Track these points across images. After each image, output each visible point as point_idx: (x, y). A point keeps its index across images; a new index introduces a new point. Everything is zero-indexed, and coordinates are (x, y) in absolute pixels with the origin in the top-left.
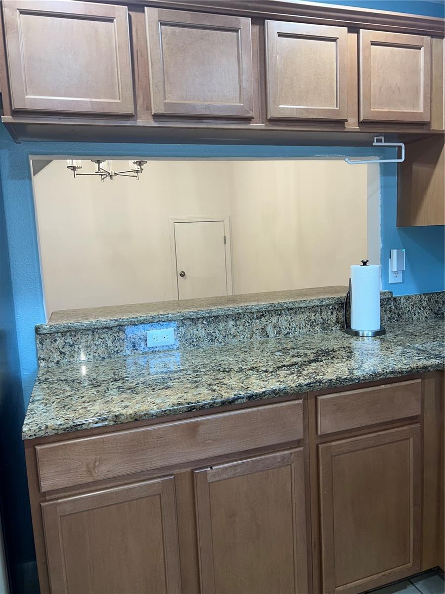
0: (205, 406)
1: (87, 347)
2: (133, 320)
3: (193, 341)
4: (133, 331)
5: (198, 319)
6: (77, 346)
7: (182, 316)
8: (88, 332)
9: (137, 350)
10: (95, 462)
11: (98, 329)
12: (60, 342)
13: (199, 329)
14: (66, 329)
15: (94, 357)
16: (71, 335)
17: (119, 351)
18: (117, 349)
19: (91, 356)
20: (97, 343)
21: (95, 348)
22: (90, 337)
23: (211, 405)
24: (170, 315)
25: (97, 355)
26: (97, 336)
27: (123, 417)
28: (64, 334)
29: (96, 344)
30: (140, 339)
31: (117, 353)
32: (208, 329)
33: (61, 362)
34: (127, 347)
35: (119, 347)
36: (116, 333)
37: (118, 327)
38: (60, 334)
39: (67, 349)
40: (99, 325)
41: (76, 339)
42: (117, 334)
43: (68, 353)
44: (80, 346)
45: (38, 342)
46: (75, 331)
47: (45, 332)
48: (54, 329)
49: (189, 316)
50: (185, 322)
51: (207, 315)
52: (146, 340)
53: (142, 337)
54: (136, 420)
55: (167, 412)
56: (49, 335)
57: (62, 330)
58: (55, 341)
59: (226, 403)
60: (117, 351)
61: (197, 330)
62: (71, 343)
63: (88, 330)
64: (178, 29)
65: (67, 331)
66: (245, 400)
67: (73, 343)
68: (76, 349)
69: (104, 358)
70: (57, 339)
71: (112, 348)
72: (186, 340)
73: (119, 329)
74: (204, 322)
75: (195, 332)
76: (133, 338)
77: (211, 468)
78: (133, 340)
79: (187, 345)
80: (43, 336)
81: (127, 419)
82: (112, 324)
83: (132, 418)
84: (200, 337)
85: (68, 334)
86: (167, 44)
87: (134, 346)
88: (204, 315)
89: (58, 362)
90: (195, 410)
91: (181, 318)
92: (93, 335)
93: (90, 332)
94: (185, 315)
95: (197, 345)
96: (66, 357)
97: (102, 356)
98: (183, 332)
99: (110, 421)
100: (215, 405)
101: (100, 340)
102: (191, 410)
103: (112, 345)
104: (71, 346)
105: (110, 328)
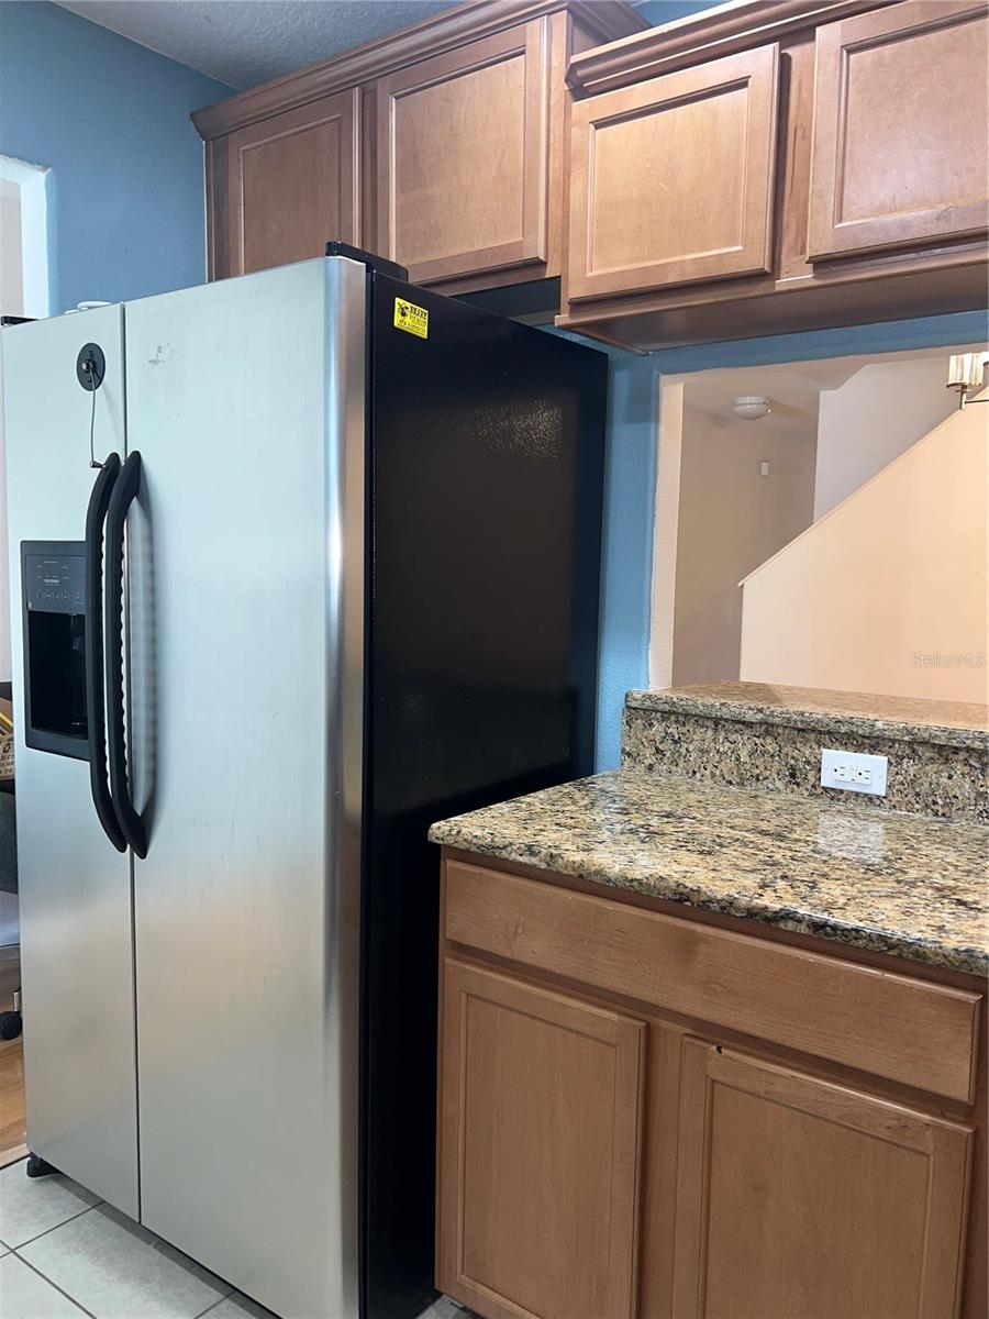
0: (711, 905)
1: (702, 751)
2: (795, 717)
3: (935, 803)
4: (795, 743)
5: (956, 750)
6: (685, 745)
7: (909, 732)
8: (708, 723)
9: (798, 784)
10: (518, 926)
11: (726, 720)
12: (658, 728)
13: (955, 777)
14: (667, 707)
15: (713, 775)
16: (677, 722)
17: (761, 778)
18: (758, 772)
19: (708, 772)
20: (721, 750)
21: (717, 758)
22: (710, 733)
23: (723, 908)
24: (879, 725)
25: (718, 772)
26: (723, 734)
27: (560, 861)
28: (666, 715)
29: (718, 751)
30: (808, 763)
31: (758, 780)
32: (981, 782)
33: (657, 767)
34: (778, 774)
35: (762, 768)
36: (759, 737)
37: (764, 727)
38: (659, 714)
39: (667, 746)
40: (725, 713)
41: (685, 730)
42: (761, 740)
43: (668, 754)
44: (691, 748)
45: (624, 721)
46: (686, 716)
47: (634, 704)
48: (648, 703)
49: (926, 735)
50: (920, 750)
51: (977, 745)
52: (820, 770)
53: (812, 760)
54: (581, 876)
55: (635, 883)
56: (641, 712)
57: (661, 707)
58: (651, 725)
59: (758, 918)
60: (758, 775)
61: (950, 777)
62: (676, 738)
63: (708, 719)
64: (887, 50)
65: (670, 713)
66: (803, 929)
67: (680, 738)
68: (683, 751)
69: (730, 783)
70: (655, 723)
71: (748, 767)
72: (918, 795)
73: (766, 731)
74: (971, 762)
75: (945, 780)
76: (793, 758)
77: (719, 1049)
78: (792, 762)
79: (917, 806)
80: (632, 711)
81: (566, 868)
82: (750, 716)
83: (574, 870)
84: (956, 797)
85: (673, 718)
86: (859, 92)
87: (793, 775)
88: (968, 742)
89: (650, 768)
90: (689, 904)
91: (906, 738)
92: (716, 730)
93: (710, 724)
94: (916, 731)
95: (943, 815)
96: (665, 760)
97: (727, 779)
98: (912, 771)
99: (540, 860)
100: (733, 911)
101: (727, 744)
102: (680, 901)
103: (748, 760)
104: (675, 742)
105: (750, 725)
